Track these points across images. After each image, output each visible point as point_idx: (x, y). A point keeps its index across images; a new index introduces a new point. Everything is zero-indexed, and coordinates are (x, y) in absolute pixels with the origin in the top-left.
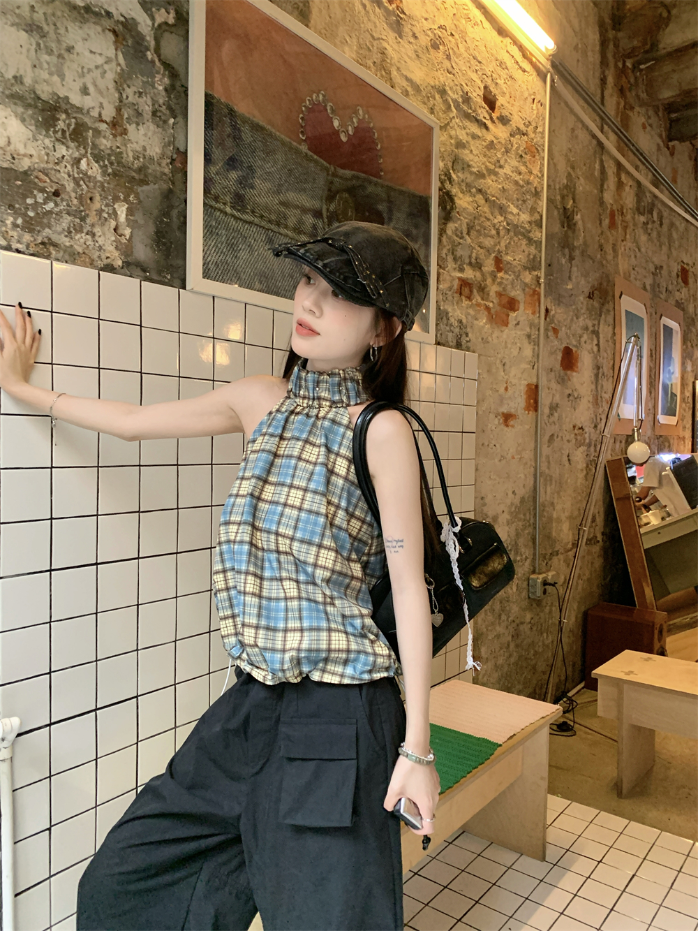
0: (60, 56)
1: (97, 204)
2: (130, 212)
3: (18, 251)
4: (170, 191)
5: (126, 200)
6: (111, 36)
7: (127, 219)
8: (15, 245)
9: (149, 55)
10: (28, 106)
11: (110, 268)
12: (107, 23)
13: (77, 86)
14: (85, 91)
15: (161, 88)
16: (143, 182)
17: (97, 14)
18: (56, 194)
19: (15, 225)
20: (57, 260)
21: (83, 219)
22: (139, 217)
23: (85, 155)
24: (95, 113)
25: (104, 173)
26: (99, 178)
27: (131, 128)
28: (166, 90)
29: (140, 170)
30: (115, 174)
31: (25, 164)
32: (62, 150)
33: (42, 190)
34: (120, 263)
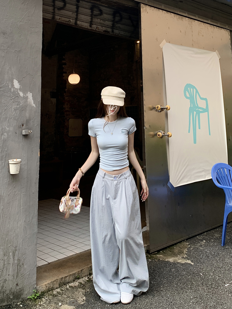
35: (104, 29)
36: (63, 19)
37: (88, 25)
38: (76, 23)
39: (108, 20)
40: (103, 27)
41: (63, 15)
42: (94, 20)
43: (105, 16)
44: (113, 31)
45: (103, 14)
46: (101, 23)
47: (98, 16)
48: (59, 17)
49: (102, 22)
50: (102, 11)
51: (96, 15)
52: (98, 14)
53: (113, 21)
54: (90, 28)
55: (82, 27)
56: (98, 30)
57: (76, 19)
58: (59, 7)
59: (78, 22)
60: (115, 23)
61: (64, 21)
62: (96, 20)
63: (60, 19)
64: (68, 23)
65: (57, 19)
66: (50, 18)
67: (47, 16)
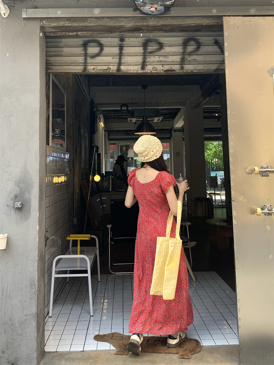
35: (166, 67)
36: (99, 68)
37: (138, 68)
38: (119, 70)
39: (174, 54)
40: (164, 66)
41: (98, 63)
42: (148, 60)
43: (167, 49)
44: (182, 68)
45: (164, 47)
46: (161, 61)
47: (155, 53)
48: (93, 67)
49: (162, 59)
50: (162, 44)
51: (151, 52)
52: (156, 49)
53: (184, 54)
54: (142, 71)
55: (128, 73)
56: (155, 72)
57: (120, 64)
58: (93, 54)
59: (122, 68)
60: (186, 56)
61: (100, 70)
62: (151, 59)
63: (94, 69)
64: (107, 71)
65: (91, 70)
66: (80, 71)
67: (76, 69)
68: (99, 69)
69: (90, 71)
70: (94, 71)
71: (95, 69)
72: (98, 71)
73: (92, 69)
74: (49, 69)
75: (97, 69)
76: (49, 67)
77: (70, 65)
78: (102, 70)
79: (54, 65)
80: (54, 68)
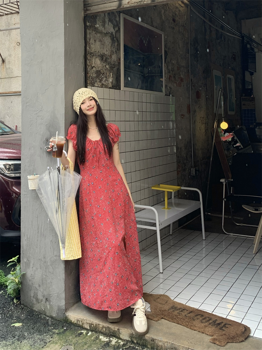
0: (104, 45)
1: (108, 74)
2: (112, 74)
3: (99, 87)
4: (118, 68)
5: (112, 72)
6: (110, 37)
7: (112, 76)
8: (99, 86)
9: (115, 39)
10: (100, 57)
11: (110, 88)
12: (109, 35)
13: (106, 50)
14: (107, 51)
15: (116, 45)
16: (114, 67)
17: (108, 33)
18: (103, 74)
19: (99, 82)
20: (104, 88)
21: (106, 78)
22: (114, 75)
23: (107, 64)
24: (108, 55)
25: (109, 67)
26: (109, 69)
27: (112, 56)
28: (117, 45)
29: (114, 65)
30: (111, 67)
31: (100, 69)
32: (104, 64)
33: (102, 73)
34: (111, 86)
61: (135, 3)
64: (141, 3)
65: (125, 4)
66: (115, 8)
67: (112, 6)
68: (133, 2)
69: (125, 6)
70: (128, 6)
71: (130, 3)
72: (133, 4)
73: (127, 3)
74: (88, 10)
75: (132, 3)
76: (88, 8)
77: (106, 3)
78: (137, 3)
79: (92, 5)
80: (92, 9)
